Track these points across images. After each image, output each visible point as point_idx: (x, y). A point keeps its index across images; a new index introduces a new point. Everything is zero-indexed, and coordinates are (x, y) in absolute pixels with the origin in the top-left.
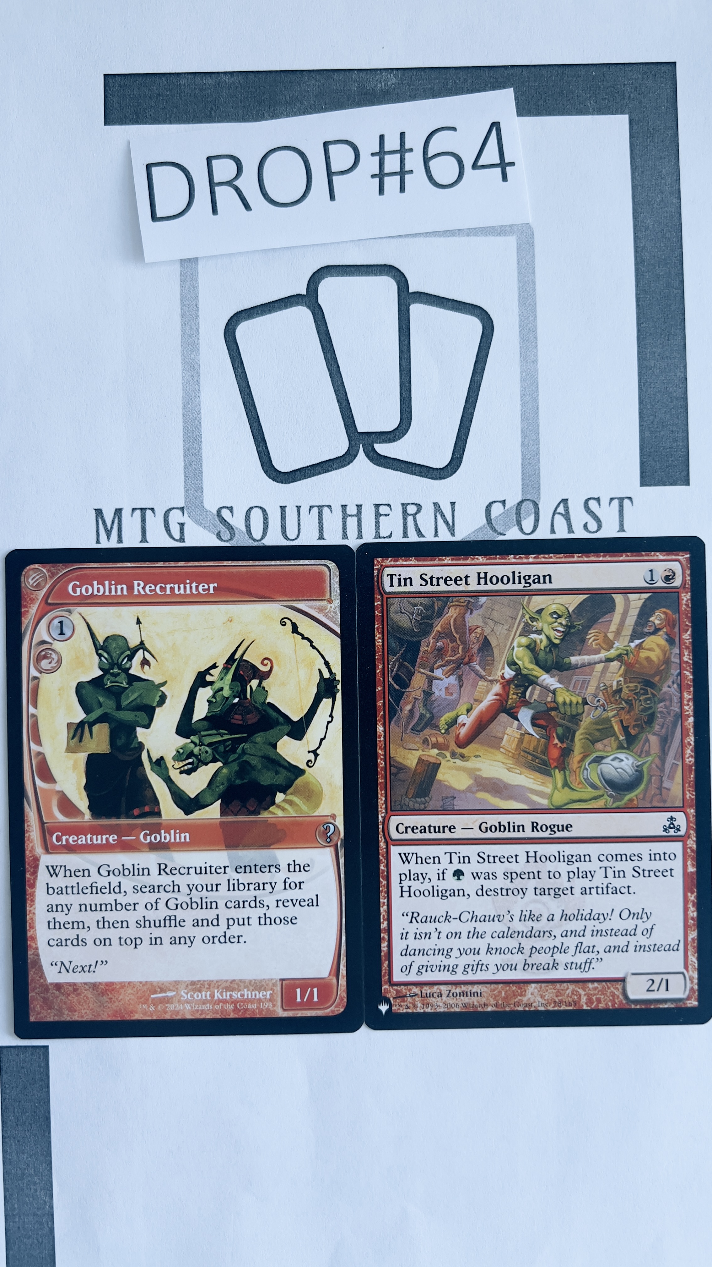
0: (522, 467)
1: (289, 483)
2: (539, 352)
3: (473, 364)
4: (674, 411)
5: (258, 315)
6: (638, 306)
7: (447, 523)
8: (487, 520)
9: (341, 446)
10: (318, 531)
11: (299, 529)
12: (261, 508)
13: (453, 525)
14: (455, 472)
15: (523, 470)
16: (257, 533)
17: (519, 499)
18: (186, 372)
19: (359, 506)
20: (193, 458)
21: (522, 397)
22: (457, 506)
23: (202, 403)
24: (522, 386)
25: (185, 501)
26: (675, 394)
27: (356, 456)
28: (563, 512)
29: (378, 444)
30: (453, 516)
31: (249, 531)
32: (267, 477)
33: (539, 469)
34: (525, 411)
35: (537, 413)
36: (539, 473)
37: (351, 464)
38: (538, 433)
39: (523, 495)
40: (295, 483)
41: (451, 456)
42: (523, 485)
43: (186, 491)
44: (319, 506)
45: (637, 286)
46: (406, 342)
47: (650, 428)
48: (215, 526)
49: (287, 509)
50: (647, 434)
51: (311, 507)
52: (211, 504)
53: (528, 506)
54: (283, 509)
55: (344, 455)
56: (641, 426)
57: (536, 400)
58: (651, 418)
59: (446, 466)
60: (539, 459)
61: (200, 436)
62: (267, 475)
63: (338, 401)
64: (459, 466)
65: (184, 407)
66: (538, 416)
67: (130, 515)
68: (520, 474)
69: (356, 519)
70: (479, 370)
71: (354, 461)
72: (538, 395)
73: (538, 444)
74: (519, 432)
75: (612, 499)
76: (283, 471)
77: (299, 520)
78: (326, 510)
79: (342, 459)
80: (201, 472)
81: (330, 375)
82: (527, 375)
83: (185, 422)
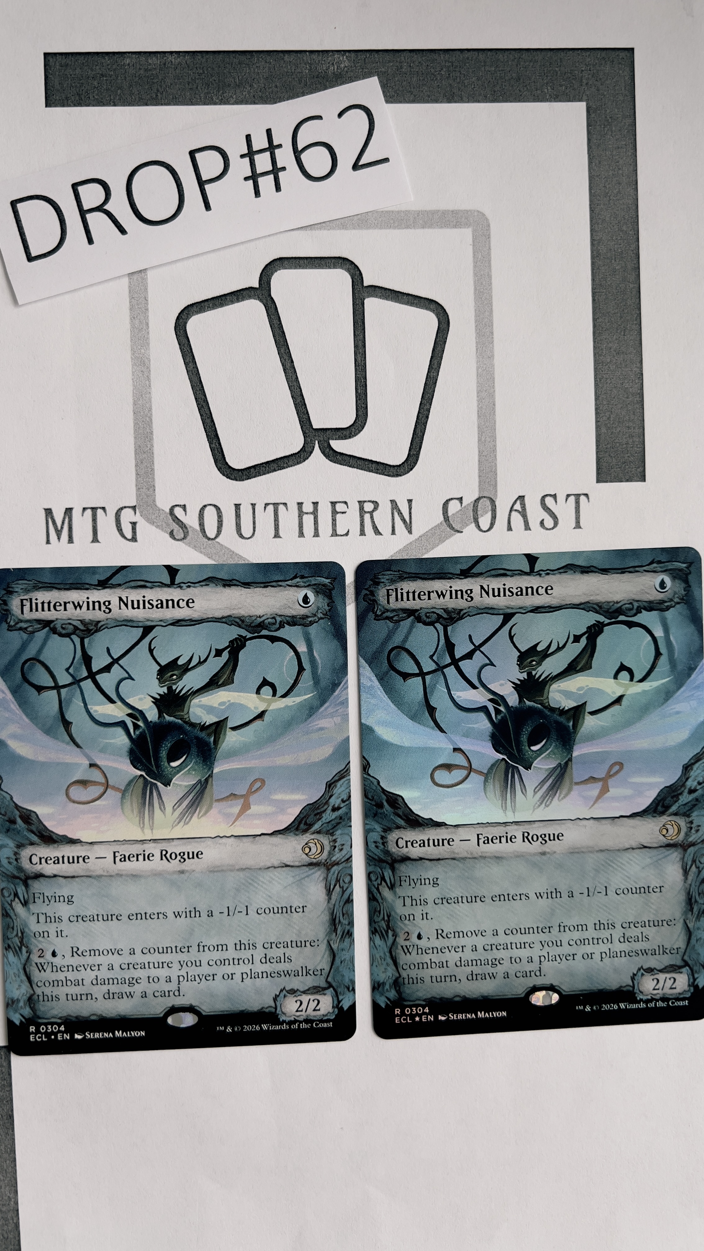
0: (479, 464)
1: (243, 480)
2: (495, 348)
3: (429, 359)
4: (630, 407)
5: (209, 309)
6: (594, 300)
7: (404, 520)
8: (444, 518)
9: (296, 443)
10: (274, 529)
11: (254, 528)
12: (215, 506)
13: (411, 522)
14: (412, 469)
15: (479, 467)
16: (211, 531)
17: (476, 496)
18: (135, 367)
19: (315, 504)
20: (145, 456)
21: (478, 393)
22: (413, 503)
23: (153, 399)
24: (478, 382)
25: (137, 500)
26: (631, 390)
27: (311, 452)
28: (520, 510)
29: (334, 441)
30: (410, 513)
31: (203, 530)
32: (221, 475)
33: (496, 466)
34: (481, 407)
35: (494, 409)
36: (496, 469)
37: (307, 461)
38: (495, 429)
39: (480, 492)
40: (249, 480)
41: (407, 453)
42: (480, 482)
43: (138, 489)
44: (274, 504)
45: (593, 280)
46: (362, 336)
47: (606, 425)
48: (168, 525)
49: (241, 507)
50: (604, 430)
51: (266, 504)
52: (164, 503)
53: (485, 504)
54: (237, 506)
55: (299, 452)
56: (597, 422)
57: (492, 396)
58: (607, 414)
59: (403, 463)
60: (495, 456)
61: (152, 433)
62: (221, 473)
63: (292, 397)
64: (416, 463)
65: (135, 404)
66: (494, 412)
67: (81, 515)
68: (477, 471)
69: (312, 517)
70: (435, 366)
71: (310, 458)
72: (494, 391)
73: (494, 440)
74: (476, 429)
75: (568, 496)
76: (237, 468)
77: (254, 518)
78: (281, 507)
79: (297, 456)
80: (153, 470)
81: (284, 370)
82: (483, 370)
83: (136, 419)
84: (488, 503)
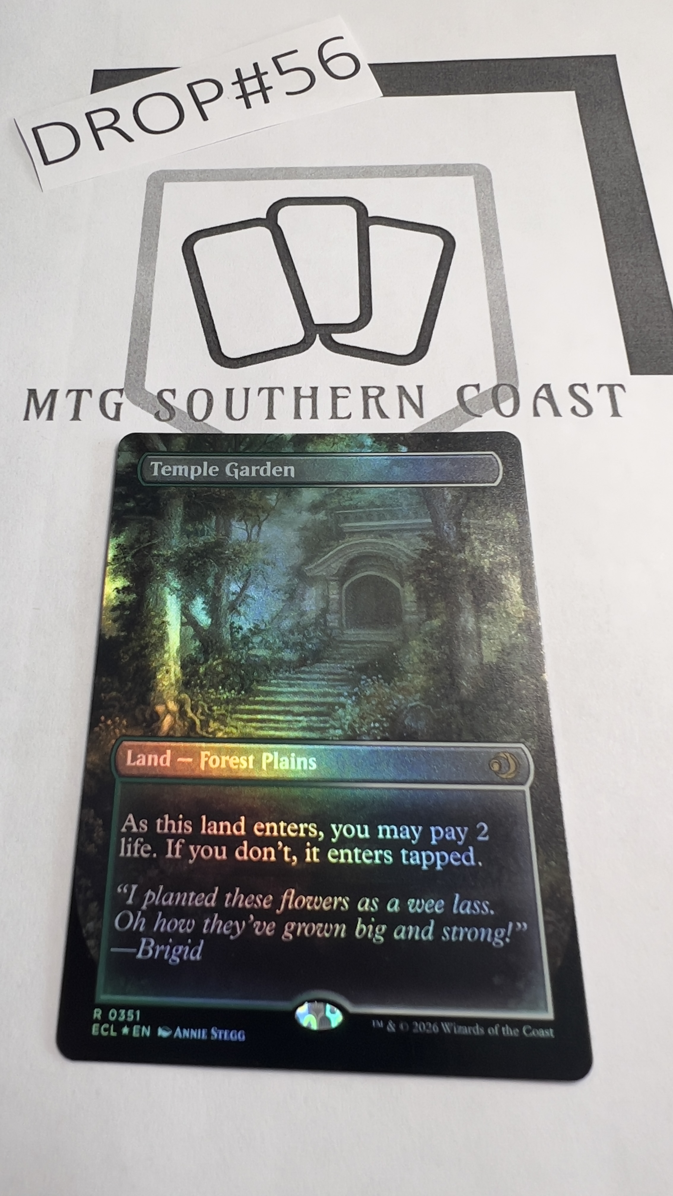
0: (496, 355)
1: (238, 368)
2: (504, 262)
5: (217, 234)
7: (413, 404)
8: (460, 402)
9: (298, 334)
10: (267, 411)
11: (246, 411)
12: (206, 391)
13: (421, 406)
14: (421, 359)
15: (496, 358)
16: (199, 413)
17: (494, 383)
18: (140, 277)
19: (314, 389)
20: (139, 347)
21: (489, 297)
22: (424, 389)
23: (154, 302)
24: (488, 289)
25: (125, 384)
27: (312, 344)
28: (546, 397)
29: (337, 335)
30: (420, 398)
31: (191, 412)
32: (215, 363)
33: (514, 357)
34: (494, 308)
36: (515, 360)
38: (510, 327)
39: (498, 379)
40: (244, 368)
41: (416, 345)
42: (498, 371)
43: (128, 375)
44: (269, 388)
47: (632, 324)
48: (154, 406)
49: (234, 391)
50: (631, 329)
51: (260, 389)
52: (152, 386)
53: (506, 390)
54: (230, 391)
55: (300, 343)
57: (504, 299)
58: (633, 315)
59: (410, 354)
60: (513, 349)
61: (149, 329)
62: (215, 361)
63: (294, 298)
64: (425, 354)
65: (135, 305)
66: (508, 312)
67: (65, 396)
68: (494, 362)
69: (310, 400)
72: (506, 295)
73: (511, 335)
74: (490, 326)
75: (601, 386)
76: (232, 357)
77: (247, 401)
78: (277, 392)
79: (296, 347)
80: (146, 359)
82: (493, 279)
83: (134, 317)
84: (509, 389)
